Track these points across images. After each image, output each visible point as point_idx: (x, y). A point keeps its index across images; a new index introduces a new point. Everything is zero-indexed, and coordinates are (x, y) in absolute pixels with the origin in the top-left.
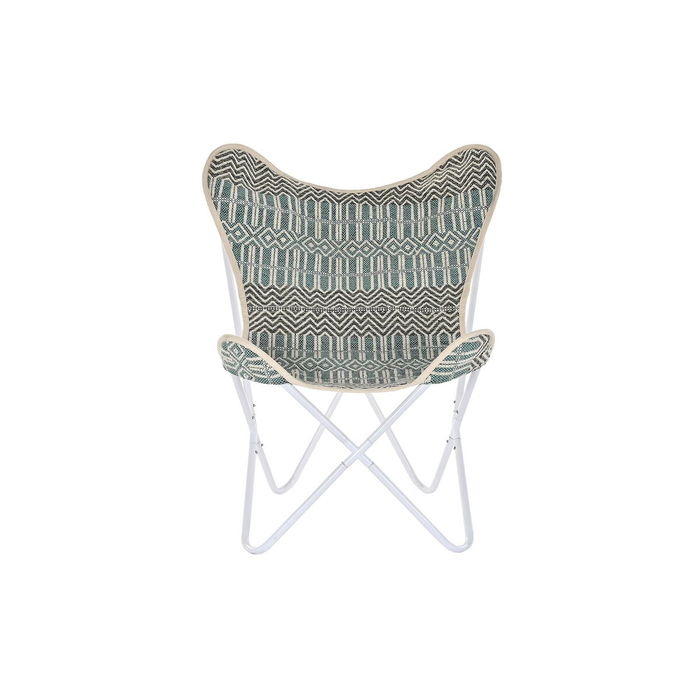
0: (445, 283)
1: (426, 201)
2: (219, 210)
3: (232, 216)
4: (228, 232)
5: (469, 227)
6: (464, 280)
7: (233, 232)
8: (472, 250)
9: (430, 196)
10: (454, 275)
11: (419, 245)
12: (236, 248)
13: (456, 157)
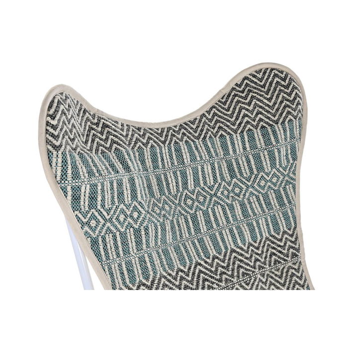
0: (282, 230)
1: (242, 132)
2: (69, 197)
3: (84, 202)
4: (83, 225)
5: (288, 162)
6: (295, 223)
7: (88, 223)
8: (294, 188)
9: (245, 126)
10: (287, 219)
11: (248, 187)
12: (94, 243)
13: (254, 76)
